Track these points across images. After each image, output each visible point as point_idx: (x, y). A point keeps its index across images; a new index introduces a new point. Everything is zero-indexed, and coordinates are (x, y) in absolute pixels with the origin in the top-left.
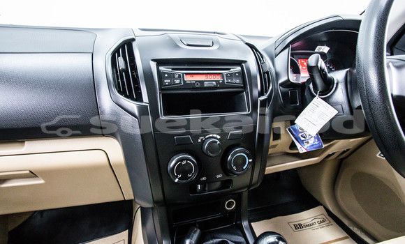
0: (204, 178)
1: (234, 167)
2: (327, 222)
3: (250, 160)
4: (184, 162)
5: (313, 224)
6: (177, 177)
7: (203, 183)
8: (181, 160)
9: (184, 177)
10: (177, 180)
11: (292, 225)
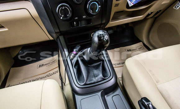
0: (76, 18)
1: (91, 11)
2: (143, 48)
3: (100, 6)
4: (63, 8)
5: (136, 49)
6: (61, 16)
7: (77, 21)
8: (62, 6)
9: (65, 16)
10: (61, 18)
11: (126, 50)
